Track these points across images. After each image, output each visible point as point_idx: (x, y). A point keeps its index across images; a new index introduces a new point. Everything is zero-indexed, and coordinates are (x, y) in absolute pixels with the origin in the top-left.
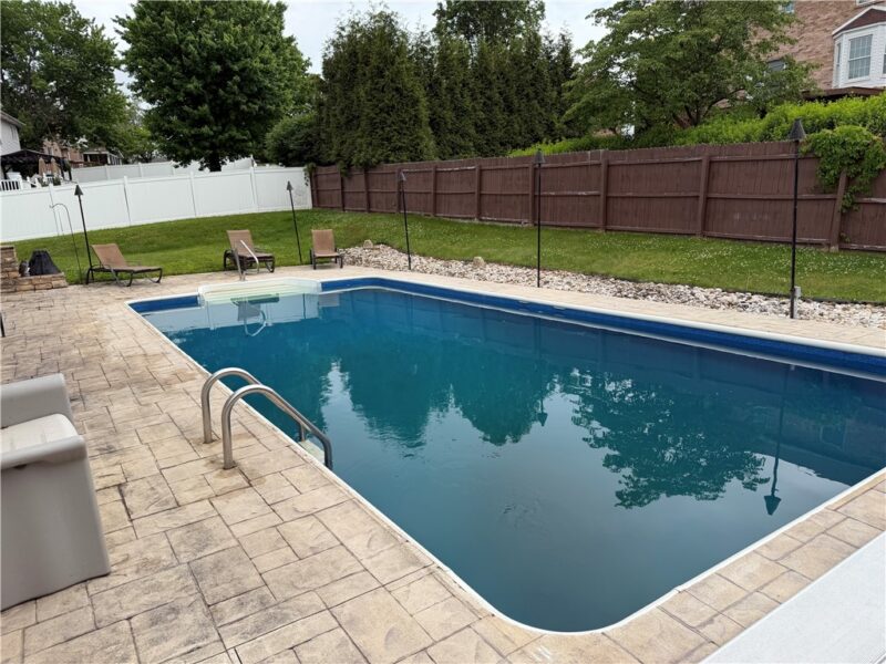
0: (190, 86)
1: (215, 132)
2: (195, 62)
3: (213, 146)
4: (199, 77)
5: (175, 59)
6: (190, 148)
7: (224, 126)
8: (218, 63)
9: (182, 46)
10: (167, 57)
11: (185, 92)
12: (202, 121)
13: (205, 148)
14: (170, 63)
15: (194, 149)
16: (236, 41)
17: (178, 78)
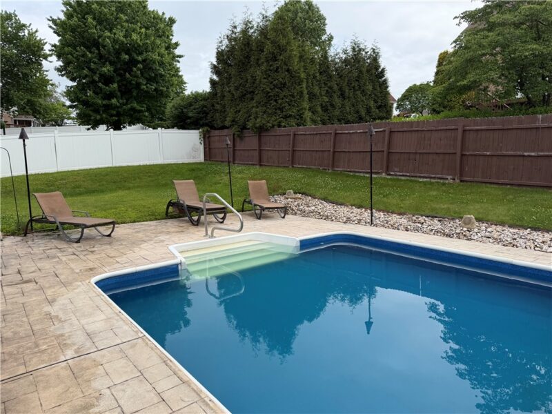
0: (105, 69)
1: (121, 104)
2: (109, 52)
3: (118, 114)
4: (111, 63)
5: (94, 49)
6: (101, 115)
7: (127, 100)
8: (126, 54)
9: (100, 40)
10: (88, 48)
11: (100, 74)
12: (110, 96)
13: (112, 116)
14: (90, 52)
15: (104, 115)
16: (141, 40)
17: (95, 63)
